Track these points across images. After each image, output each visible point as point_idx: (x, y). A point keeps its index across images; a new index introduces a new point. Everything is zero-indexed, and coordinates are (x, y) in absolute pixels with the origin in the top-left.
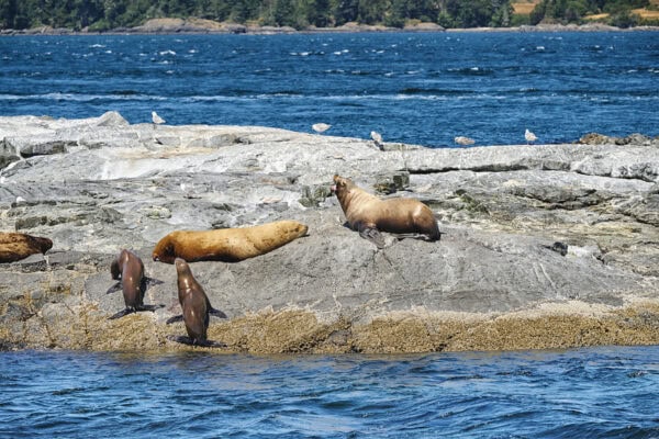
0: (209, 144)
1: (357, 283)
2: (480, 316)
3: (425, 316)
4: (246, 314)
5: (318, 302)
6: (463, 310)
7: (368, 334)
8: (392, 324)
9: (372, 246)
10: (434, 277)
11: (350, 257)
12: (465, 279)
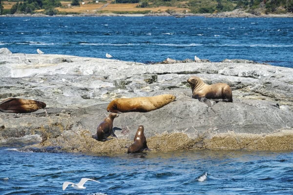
0: (52, 62)
1: (202, 121)
2: (258, 135)
3: (235, 135)
4: (156, 135)
5: (187, 129)
6: (250, 133)
7: (212, 143)
8: (221, 139)
9: (205, 105)
10: (234, 118)
11: (197, 110)
12: (248, 119)
